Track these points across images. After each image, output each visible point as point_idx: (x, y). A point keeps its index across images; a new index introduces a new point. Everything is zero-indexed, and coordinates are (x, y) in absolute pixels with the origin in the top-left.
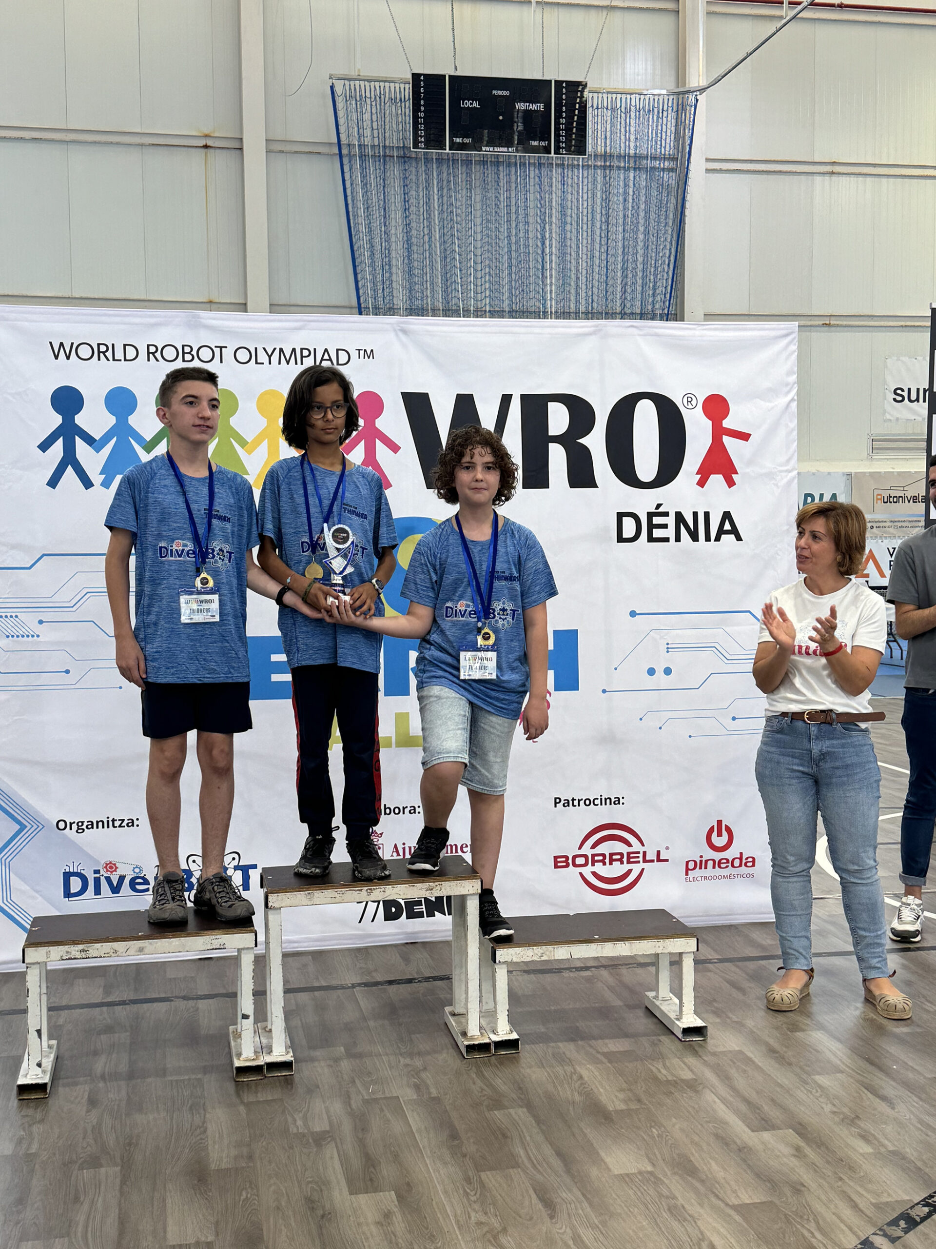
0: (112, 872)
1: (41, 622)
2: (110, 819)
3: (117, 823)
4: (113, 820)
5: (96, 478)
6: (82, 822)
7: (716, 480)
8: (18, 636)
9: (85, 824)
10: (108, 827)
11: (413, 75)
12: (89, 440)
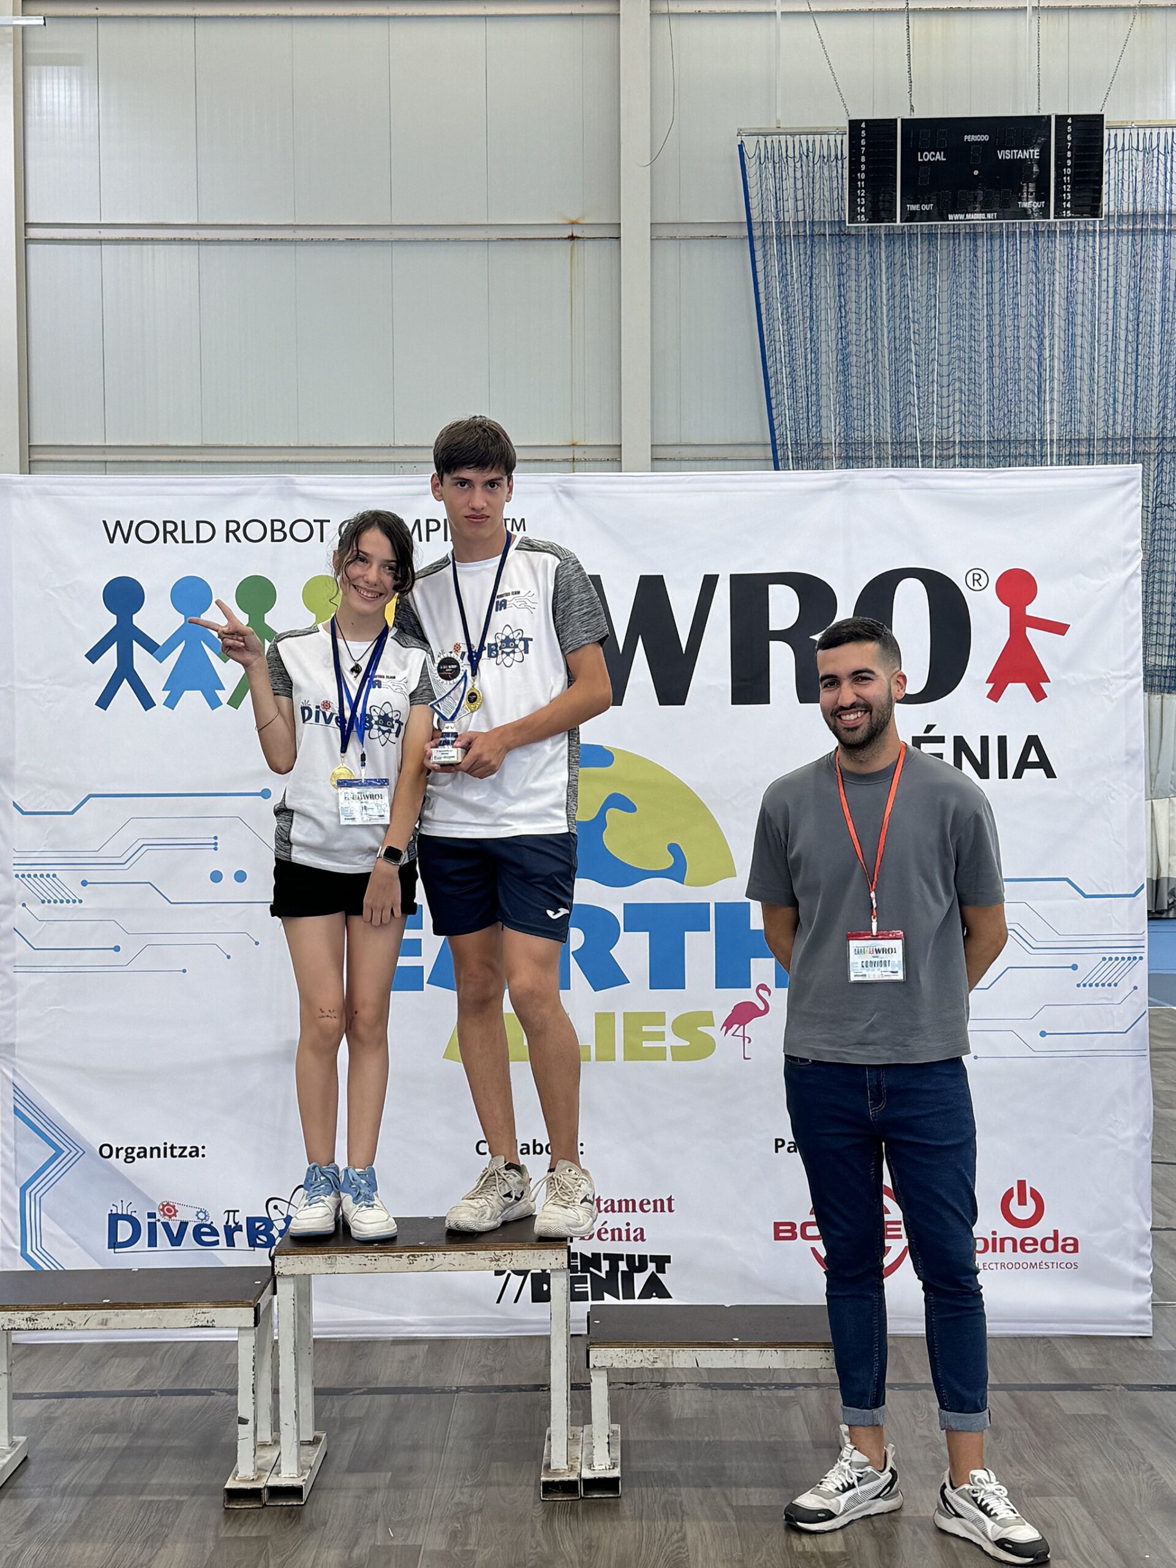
0: (170, 1217)
1: (84, 883)
2: (168, 1146)
3: (177, 1152)
4: (172, 1148)
5: (159, 695)
6: (133, 1149)
7: (1017, 691)
8: (55, 902)
9: (136, 1151)
10: (165, 1156)
11: (851, 122)
12: (150, 646)
